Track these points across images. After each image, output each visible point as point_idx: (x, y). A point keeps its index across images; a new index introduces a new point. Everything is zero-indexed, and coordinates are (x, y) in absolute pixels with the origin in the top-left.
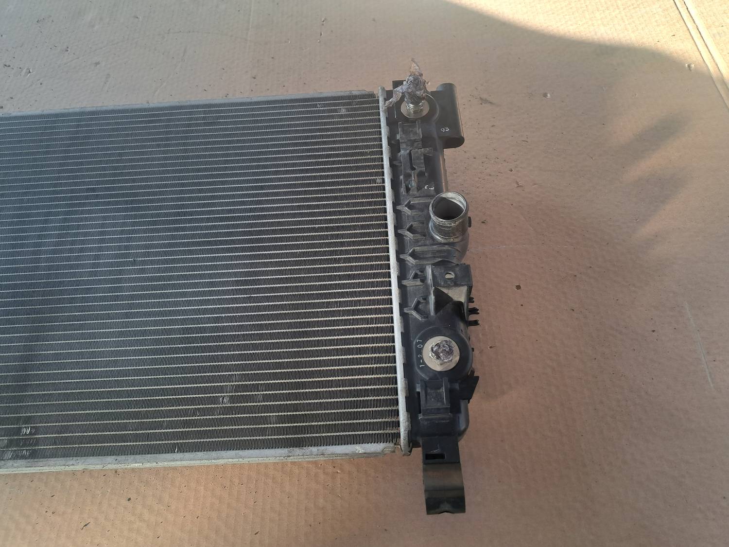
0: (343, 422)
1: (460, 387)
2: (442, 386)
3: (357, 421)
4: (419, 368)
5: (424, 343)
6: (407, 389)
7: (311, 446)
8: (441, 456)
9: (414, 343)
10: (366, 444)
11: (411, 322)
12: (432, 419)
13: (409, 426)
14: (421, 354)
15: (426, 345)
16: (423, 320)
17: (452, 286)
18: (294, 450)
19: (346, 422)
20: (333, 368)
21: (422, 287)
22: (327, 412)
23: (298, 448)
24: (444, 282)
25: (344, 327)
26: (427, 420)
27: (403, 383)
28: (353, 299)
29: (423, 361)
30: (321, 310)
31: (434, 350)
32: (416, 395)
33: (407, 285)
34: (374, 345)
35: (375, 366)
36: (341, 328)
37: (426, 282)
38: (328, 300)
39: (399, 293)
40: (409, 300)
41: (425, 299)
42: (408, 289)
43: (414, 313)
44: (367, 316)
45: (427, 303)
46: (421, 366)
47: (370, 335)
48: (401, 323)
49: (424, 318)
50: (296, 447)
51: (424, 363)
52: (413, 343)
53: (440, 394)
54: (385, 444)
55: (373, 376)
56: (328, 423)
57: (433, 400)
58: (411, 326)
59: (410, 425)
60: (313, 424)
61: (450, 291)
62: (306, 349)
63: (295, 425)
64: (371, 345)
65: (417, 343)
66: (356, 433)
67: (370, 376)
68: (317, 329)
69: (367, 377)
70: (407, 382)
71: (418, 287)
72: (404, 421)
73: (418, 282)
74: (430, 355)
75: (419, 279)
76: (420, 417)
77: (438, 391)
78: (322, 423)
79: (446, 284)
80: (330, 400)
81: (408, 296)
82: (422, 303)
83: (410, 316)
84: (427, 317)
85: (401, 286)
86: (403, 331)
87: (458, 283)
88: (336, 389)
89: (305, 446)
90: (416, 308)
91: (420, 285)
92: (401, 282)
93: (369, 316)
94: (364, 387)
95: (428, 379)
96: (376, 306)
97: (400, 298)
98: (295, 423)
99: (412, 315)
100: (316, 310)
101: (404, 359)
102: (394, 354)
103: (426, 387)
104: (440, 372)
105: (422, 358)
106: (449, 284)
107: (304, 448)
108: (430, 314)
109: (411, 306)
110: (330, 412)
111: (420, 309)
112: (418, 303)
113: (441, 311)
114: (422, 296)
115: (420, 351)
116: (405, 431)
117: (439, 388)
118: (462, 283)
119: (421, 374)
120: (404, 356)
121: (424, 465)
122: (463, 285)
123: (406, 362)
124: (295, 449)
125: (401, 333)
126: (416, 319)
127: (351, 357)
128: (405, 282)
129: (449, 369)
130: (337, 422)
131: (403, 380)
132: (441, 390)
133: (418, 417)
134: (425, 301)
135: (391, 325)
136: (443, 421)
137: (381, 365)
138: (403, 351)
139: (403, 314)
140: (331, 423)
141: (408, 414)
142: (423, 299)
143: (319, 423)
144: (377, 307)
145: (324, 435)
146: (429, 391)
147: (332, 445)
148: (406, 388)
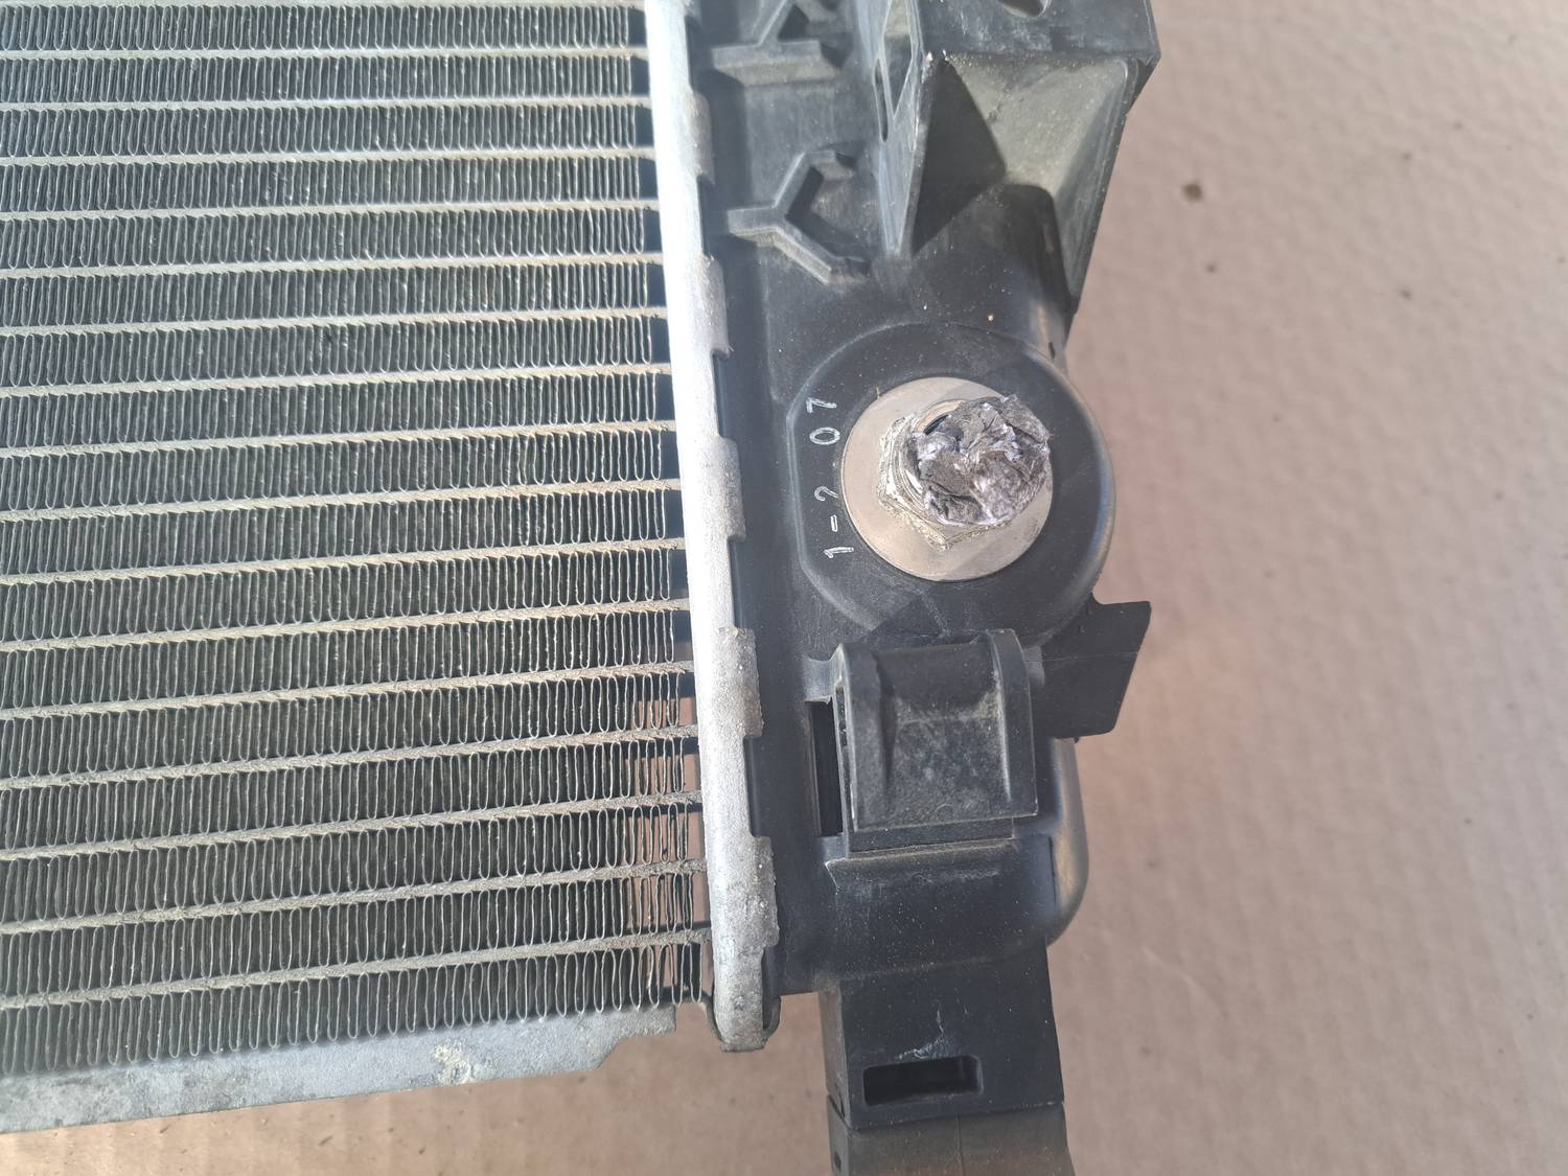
0: (352, 897)
1: (1046, 665)
2: (989, 685)
3: (446, 889)
4: (821, 563)
5: (845, 418)
6: (753, 692)
7: (144, 1059)
8: (951, 1075)
9: (791, 418)
10: (502, 1023)
11: (767, 293)
12: (901, 867)
13: (765, 925)
14: (832, 480)
15: (862, 429)
16: (841, 279)
17: (1037, 59)
18: (22, 1094)
19: (371, 896)
20: (285, 565)
21: (830, 92)
22: (248, 837)
23: (53, 1079)
24: (992, 29)
25: (357, 321)
26: (871, 872)
27: (732, 660)
28: (414, 154)
29: (845, 522)
30: (214, 212)
31: (927, 454)
32: (806, 724)
33: (743, 78)
34: (546, 430)
35: (554, 550)
36: (341, 322)
37: (852, 61)
38: (263, 157)
39: (699, 120)
40: (756, 166)
41: (848, 161)
42: (750, 100)
43: (790, 244)
44: (501, 260)
45: (863, 184)
46: (830, 553)
47: (524, 372)
48: (711, 293)
49: (850, 268)
50: (42, 1069)
51: (848, 534)
52: (782, 416)
53: (977, 738)
54: (617, 1014)
55: (540, 614)
56: (256, 907)
57: (929, 773)
58: (769, 316)
59: (774, 910)
60: (158, 916)
61: (1012, 98)
62: (113, 449)
63: (34, 927)
64: (530, 432)
65: (808, 422)
66: (440, 961)
67: (524, 615)
68: (183, 326)
69: (508, 616)
70: (750, 649)
71: (805, 93)
72: (740, 894)
73: (809, 61)
74: (891, 488)
75: (814, 45)
76: (835, 855)
77: (963, 718)
78: (217, 910)
79: (1005, 40)
80: (266, 766)
81: (751, 143)
82: (836, 183)
83: (763, 260)
84: (865, 268)
85: (708, 82)
86: (726, 348)
87: (1077, 38)
88: (307, 694)
89: (104, 1063)
90: (800, 213)
91: (822, 82)
92: (708, 57)
93: (517, 260)
94: (486, 681)
95: (870, 626)
96: (557, 203)
97: (701, 148)
98: (32, 917)
99: (775, 251)
100: (179, 213)
101: (733, 512)
102: (672, 484)
103: (887, 691)
104: (943, 589)
105: (835, 506)
106: (1019, 43)
107: (95, 1073)
108: (878, 248)
109: (771, 202)
110: (267, 836)
111: (818, 217)
112: (812, 181)
113: (944, 235)
114: (829, 146)
115: (823, 466)
116: (743, 953)
117: (972, 701)
118: (1099, 43)
119: (827, 595)
120: (731, 494)
121: (857, 1138)
122: (1099, 56)
123: (742, 534)
124: (32, 1084)
125: (716, 357)
126: (797, 273)
127: (405, 496)
128: (727, 59)
129: (996, 567)
130: (314, 901)
131: (727, 641)
132: (980, 713)
133: (817, 856)
134: (851, 174)
135: (651, 312)
136: (964, 877)
137: (587, 548)
138: (727, 469)
139: (720, 245)
140: (275, 905)
141: (760, 849)
142: (839, 157)
143: (199, 912)
144: (567, 206)
145: (226, 983)
146: (905, 716)
147: (284, 1043)
148: (747, 684)
